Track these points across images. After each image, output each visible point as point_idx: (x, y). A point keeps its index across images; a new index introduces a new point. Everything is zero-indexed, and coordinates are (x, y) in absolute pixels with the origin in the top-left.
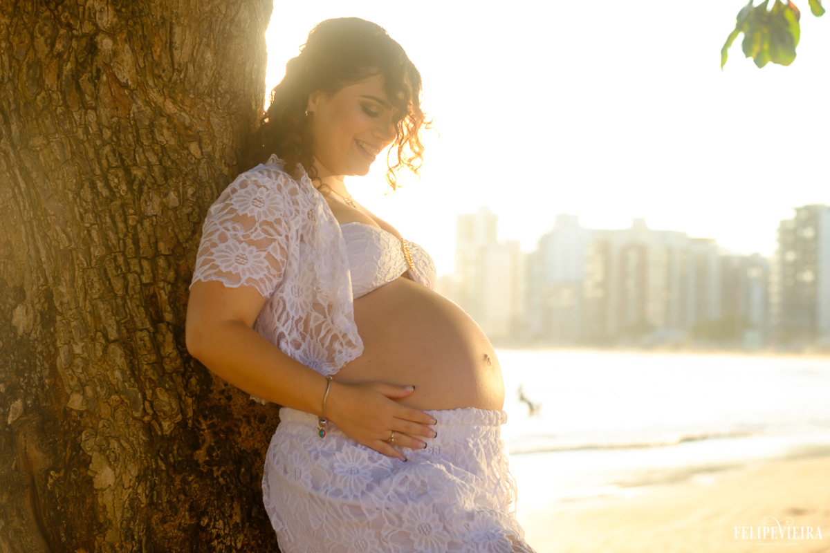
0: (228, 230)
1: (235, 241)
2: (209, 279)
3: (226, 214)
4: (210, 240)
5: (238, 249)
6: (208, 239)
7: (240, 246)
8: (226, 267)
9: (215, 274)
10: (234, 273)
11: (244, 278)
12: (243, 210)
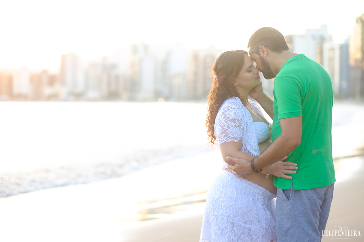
0: (230, 124)
1: (233, 127)
2: (229, 141)
3: (226, 119)
4: (224, 128)
5: (234, 130)
6: (223, 128)
7: (234, 129)
8: (233, 136)
9: (230, 139)
10: (235, 137)
11: (238, 137)
12: (231, 117)
